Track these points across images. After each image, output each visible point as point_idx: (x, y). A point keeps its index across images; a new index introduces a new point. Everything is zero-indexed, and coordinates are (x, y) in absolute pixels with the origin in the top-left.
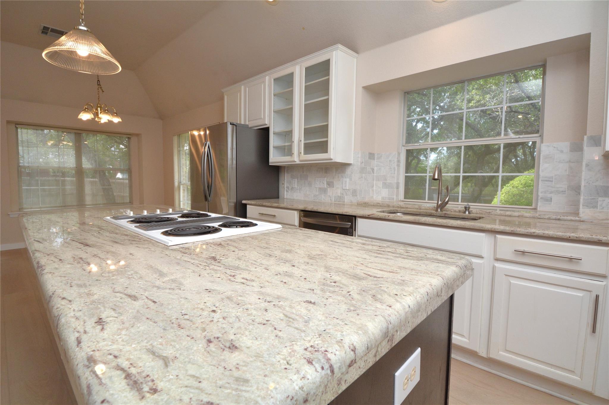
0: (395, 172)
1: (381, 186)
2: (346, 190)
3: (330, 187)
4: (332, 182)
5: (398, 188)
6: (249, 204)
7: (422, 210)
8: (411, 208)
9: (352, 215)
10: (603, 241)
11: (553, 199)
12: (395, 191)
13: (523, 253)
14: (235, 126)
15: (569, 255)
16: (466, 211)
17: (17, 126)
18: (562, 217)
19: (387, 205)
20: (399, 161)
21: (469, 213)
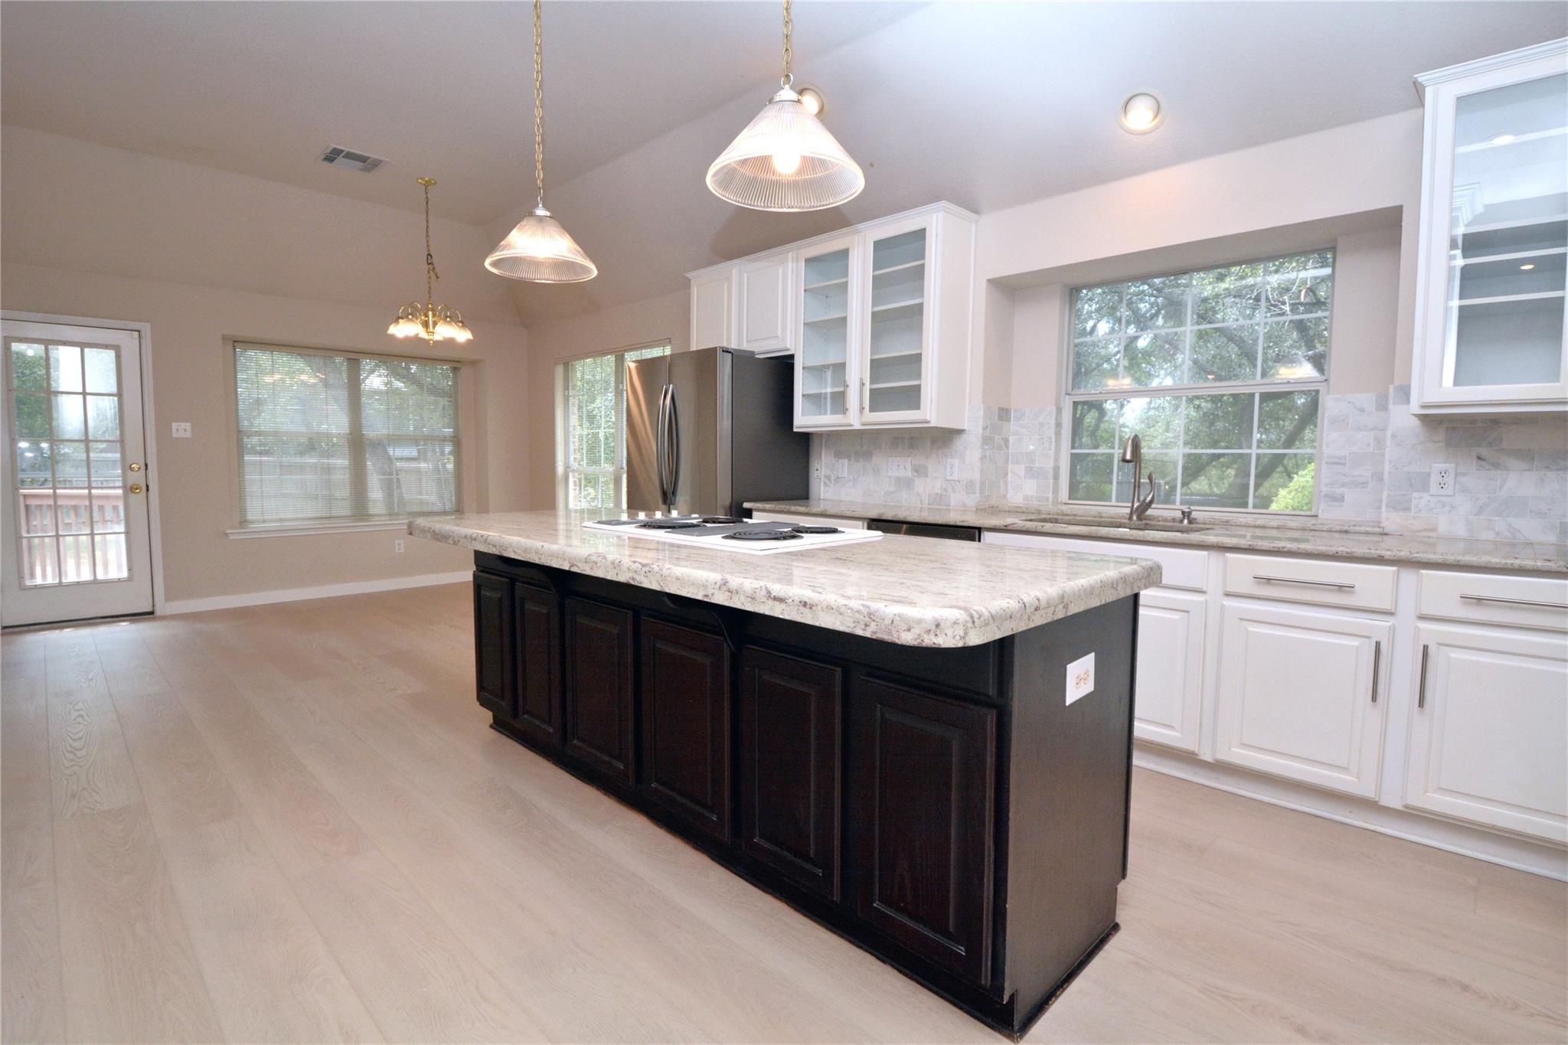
0: (1050, 445)
1: (1023, 474)
2: (952, 482)
3: (919, 476)
4: (925, 467)
5: (1056, 477)
6: (758, 510)
7: (1103, 519)
8: (1083, 516)
9: (974, 525)
10: (1386, 557)
11: (1346, 497)
12: (1051, 484)
13: (1269, 581)
14: (730, 355)
15: (1338, 581)
16: (1184, 518)
17: (236, 344)
18: (1352, 528)
19: (1036, 510)
20: (1059, 425)
21: (1190, 522)
